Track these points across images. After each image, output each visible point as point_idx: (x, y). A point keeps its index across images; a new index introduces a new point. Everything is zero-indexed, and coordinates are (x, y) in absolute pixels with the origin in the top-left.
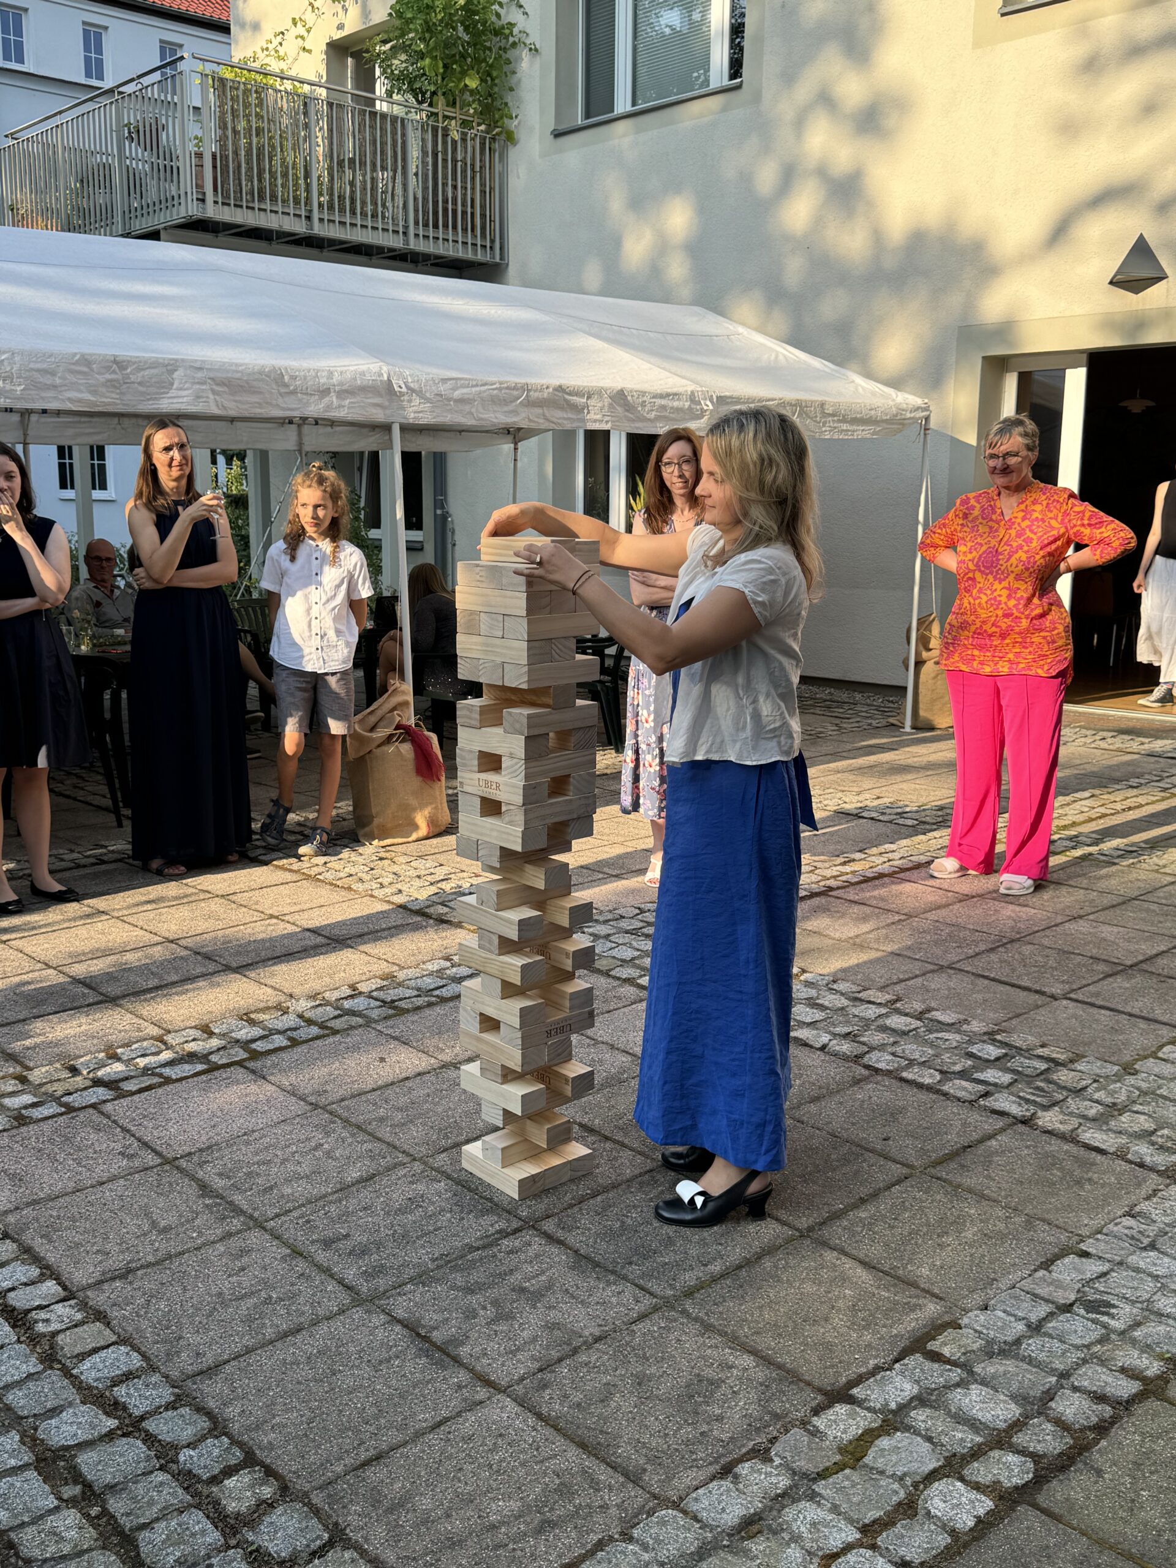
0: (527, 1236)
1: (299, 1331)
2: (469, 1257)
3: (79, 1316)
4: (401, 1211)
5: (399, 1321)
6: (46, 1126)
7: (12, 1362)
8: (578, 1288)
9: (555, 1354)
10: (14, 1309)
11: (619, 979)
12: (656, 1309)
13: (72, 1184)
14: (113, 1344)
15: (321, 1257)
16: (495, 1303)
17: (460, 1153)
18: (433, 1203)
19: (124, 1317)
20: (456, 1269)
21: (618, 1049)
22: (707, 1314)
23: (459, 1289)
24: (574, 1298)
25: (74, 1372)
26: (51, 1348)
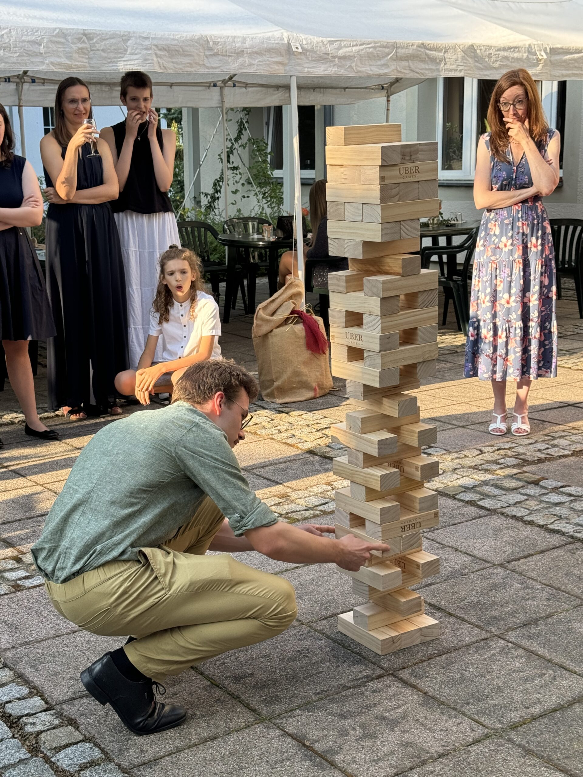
0: (388, 680)
1: (215, 738)
2: (343, 693)
3: (57, 722)
4: (292, 659)
5: (290, 735)
6: (34, 592)
7: (9, 751)
8: (426, 719)
9: (408, 764)
10: (10, 715)
11: (462, 501)
12: (487, 736)
13: (52, 632)
14: (80, 741)
15: (233, 688)
16: (363, 726)
17: (337, 621)
18: (316, 655)
19: (89, 724)
20: (332, 701)
21: (461, 551)
22: (528, 742)
23: (335, 715)
24: (423, 725)
25: (53, 759)
26: (37, 743)
